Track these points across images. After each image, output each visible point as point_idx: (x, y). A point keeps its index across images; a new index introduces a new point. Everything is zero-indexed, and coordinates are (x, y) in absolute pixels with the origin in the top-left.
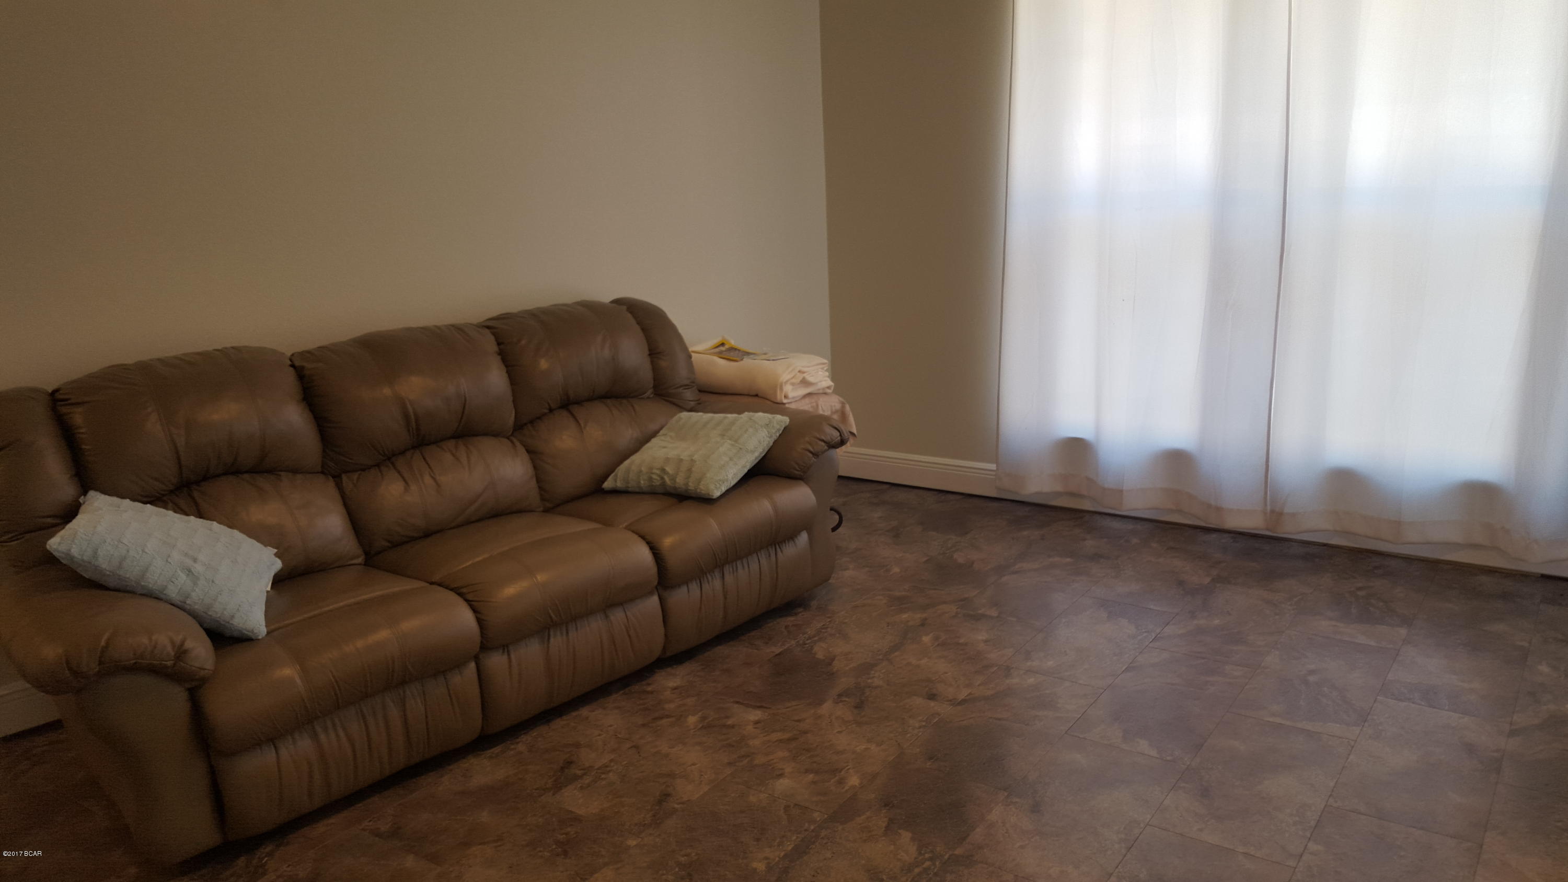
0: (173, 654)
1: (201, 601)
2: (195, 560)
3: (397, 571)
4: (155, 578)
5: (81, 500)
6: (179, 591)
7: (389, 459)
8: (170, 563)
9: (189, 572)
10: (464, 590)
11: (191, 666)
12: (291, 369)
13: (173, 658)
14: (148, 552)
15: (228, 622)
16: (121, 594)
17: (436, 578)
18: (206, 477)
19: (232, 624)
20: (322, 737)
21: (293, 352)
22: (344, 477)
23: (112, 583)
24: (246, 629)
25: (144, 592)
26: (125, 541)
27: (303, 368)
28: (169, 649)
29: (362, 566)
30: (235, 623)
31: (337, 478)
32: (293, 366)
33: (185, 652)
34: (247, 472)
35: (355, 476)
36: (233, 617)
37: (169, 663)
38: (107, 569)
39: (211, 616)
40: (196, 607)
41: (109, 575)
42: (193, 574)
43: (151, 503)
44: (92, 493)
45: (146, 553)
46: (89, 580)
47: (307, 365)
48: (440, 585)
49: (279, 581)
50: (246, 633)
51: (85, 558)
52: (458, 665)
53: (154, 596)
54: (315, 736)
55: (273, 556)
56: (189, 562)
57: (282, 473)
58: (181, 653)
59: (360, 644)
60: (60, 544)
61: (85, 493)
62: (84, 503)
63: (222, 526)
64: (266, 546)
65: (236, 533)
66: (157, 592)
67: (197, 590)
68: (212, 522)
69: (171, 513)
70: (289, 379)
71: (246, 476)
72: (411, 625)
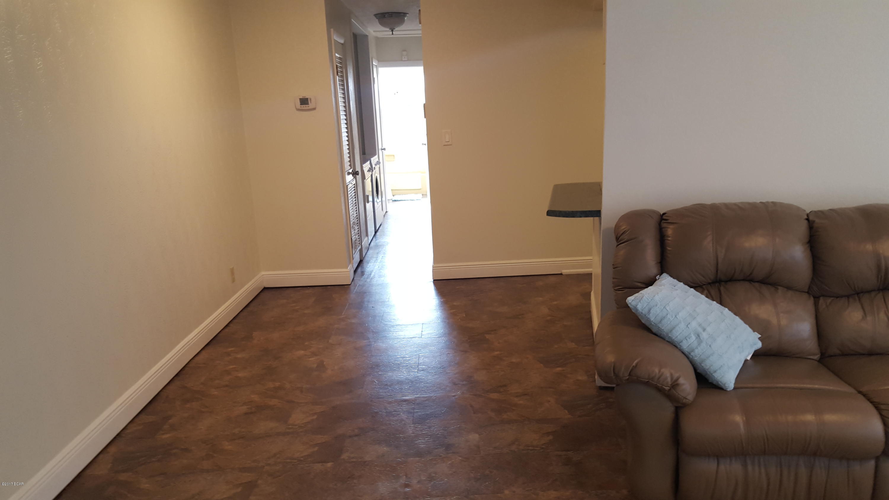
0: (670, 383)
1: (699, 355)
2: (704, 330)
3: (838, 374)
4: (677, 335)
5: (657, 278)
6: (689, 345)
7: (858, 294)
8: (689, 328)
9: (698, 336)
10: (883, 407)
11: (679, 394)
12: (806, 221)
13: (670, 386)
14: (678, 318)
15: (712, 374)
16: (657, 338)
17: (864, 389)
18: (731, 280)
19: (713, 376)
20: (750, 468)
21: (811, 211)
22: (821, 300)
23: (654, 330)
24: (721, 382)
25: (670, 340)
26: (668, 308)
27: (814, 222)
28: (669, 379)
29: (816, 362)
30: (716, 377)
31: (816, 298)
32: (808, 219)
33: (678, 385)
34: (758, 282)
35: (829, 300)
36: (715, 372)
37: (667, 388)
38: (653, 321)
39: (702, 366)
40: (696, 358)
41: (653, 325)
42: (700, 338)
43: (695, 288)
44: (665, 275)
45: (677, 318)
46: (643, 324)
47: (817, 221)
48: (864, 395)
49: (757, 355)
50: (721, 384)
51: (643, 312)
52: (862, 458)
53: (674, 345)
54: (745, 466)
55: (758, 339)
56: (700, 330)
57: (779, 287)
58: (675, 385)
59: (790, 418)
60: (633, 300)
61: (661, 274)
62: (659, 279)
63: (730, 312)
64: (754, 331)
65: (737, 319)
66: (676, 343)
67: (699, 348)
68: (725, 308)
69: (703, 297)
70: (802, 228)
71: (757, 285)
72: (830, 418)
